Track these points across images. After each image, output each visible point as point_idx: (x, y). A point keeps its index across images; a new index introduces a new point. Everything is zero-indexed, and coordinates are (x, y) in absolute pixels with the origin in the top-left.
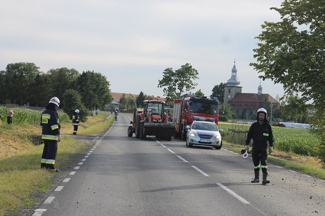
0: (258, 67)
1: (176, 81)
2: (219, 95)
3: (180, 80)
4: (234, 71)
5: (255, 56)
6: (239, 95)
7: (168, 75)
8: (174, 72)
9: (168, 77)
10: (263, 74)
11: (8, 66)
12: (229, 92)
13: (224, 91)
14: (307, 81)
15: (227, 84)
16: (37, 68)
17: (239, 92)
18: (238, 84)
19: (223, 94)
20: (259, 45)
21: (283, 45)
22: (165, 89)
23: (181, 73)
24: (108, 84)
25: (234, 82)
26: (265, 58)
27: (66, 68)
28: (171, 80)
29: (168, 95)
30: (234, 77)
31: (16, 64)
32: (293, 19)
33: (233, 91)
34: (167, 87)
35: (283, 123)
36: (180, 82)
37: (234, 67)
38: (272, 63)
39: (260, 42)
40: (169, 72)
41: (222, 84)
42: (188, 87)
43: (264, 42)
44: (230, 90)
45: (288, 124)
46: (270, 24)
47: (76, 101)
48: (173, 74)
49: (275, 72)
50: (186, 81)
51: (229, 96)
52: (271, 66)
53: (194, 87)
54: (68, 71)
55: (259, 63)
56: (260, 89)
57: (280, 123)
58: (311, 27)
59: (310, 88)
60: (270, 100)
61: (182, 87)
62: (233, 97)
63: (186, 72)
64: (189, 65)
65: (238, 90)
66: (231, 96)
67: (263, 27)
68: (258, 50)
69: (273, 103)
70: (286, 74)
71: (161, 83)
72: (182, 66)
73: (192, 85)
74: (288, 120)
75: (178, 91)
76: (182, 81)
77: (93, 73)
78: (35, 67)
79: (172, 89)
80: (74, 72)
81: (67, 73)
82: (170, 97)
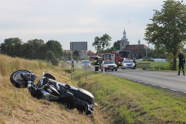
0: (146, 39)
1: (101, 43)
2: (117, 47)
3: (103, 42)
4: (124, 33)
5: (145, 36)
6: (128, 46)
7: (97, 40)
8: (100, 38)
9: (97, 41)
10: (148, 42)
11: (5, 40)
12: (123, 45)
13: (120, 44)
14: (164, 43)
15: (121, 41)
17: (128, 45)
18: (127, 40)
19: (120, 46)
20: (146, 32)
21: (154, 31)
22: (96, 47)
23: (103, 39)
24: (61, 46)
25: (125, 39)
26: (148, 36)
27: (37, 39)
28: (98, 42)
29: (97, 50)
30: (125, 37)
31: (9, 39)
32: (157, 23)
33: (125, 44)
34: (97, 46)
35: (153, 59)
36: (103, 43)
37: (124, 31)
38: (151, 38)
39: (146, 31)
40: (97, 38)
41: (118, 41)
42: (107, 45)
43: (148, 31)
44: (123, 44)
45: (156, 60)
46: (149, 25)
47: (52, 56)
48: (99, 40)
49: (152, 41)
50: (106, 42)
51: (123, 47)
52: (151, 39)
53: (110, 45)
55: (147, 38)
56: (139, 42)
57: (152, 59)
58: (163, 25)
59: (165, 45)
60: (145, 48)
61: (104, 45)
62: (125, 48)
63: (106, 38)
64: (107, 35)
65: (127, 44)
66: (124, 47)
67: (147, 26)
68: (146, 34)
69: (147, 49)
70: (156, 41)
71: (93, 44)
72: (103, 35)
73: (109, 44)
74: (156, 58)
75: (102, 47)
76: (104, 42)
77: (53, 41)
78: (19, 40)
79: (99, 47)
80: (41, 41)
81: (37, 42)
82: (98, 51)
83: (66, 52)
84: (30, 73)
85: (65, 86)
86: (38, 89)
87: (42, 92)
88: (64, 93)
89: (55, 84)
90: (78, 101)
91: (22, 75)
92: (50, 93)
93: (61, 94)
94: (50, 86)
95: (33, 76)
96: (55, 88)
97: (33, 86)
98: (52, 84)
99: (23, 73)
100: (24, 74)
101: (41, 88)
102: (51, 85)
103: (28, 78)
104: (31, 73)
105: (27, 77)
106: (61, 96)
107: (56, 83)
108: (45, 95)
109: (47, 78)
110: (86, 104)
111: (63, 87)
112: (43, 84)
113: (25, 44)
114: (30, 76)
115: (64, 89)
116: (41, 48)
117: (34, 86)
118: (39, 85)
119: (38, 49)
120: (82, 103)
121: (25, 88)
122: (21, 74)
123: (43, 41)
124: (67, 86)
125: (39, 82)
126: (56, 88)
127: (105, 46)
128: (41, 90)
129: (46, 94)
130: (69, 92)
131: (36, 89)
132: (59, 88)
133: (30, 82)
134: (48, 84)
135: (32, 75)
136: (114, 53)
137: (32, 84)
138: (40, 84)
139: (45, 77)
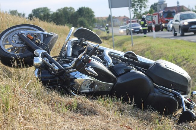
1: (138, 5)
11: (33, 10)
13: (157, 7)
16: (49, 9)
18: (165, 2)
25: (162, 1)
28: (135, 5)
31: (37, 9)
33: (162, 6)
34: (133, 9)
41: (155, 3)
42: (145, 7)
44: (160, 6)
54: (68, 8)
56: (178, 3)
60: (185, 9)
65: (165, 6)
75: (139, 10)
76: (141, 5)
77: (84, 8)
78: (48, 9)
79: (136, 10)
80: (71, 8)
81: (67, 10)
82: (135, 14)
83: (99, 19)
84: (41, 30)
85: (125, 56)
86: (60, 69)
87: (72, 74)
88: (123, 72)
89: (100, 54)
90: (157, 90)
91: (21, 37)
92: (92, 75)
93: (117, 76)
94: (91, 58)
95: (47, 38)
96: (103, 63)
97: (48, 63)
98: (95, 54)
99: (23, 32)
100: (25, 32)
101: (69, 66)
102: (93, 56)
103: (36, 43)
104: (43, 31)
105: (32, 40)
106: (119, 81)
107: (102, 51)
108: (80, 81)
109: (82, 40)
110: (176, 95)
111: (120, 58)
112: (73, 54)
113: (54, 13)
114: (40, 39)
115: (124, 64)
116: (72, 16)
117: (51, 61)
118: (63, 58)
119: (69, 18)
120: (167, 93)
121: (30, 66)
122: (18, 35)
123: (73, 9)
124: (130, 56)
125: (63, 50)
126: (105, 63)
127: (143, 8)
128: (68, 69)
129: (81, 78)
130: (134, 70)
131: (57, 68)
132: (111, 61)
133: (39, 52)
134: (86, 53)
135: (44, 35)
136: (156, 14)
137: (44, 56)
138: (66, 55)
139: (76, 39)
